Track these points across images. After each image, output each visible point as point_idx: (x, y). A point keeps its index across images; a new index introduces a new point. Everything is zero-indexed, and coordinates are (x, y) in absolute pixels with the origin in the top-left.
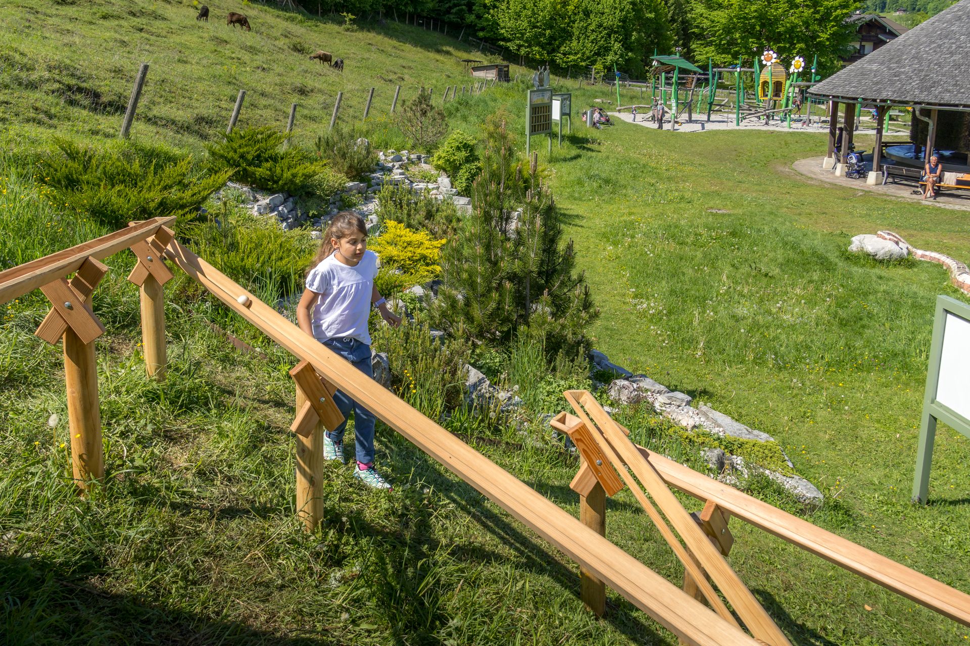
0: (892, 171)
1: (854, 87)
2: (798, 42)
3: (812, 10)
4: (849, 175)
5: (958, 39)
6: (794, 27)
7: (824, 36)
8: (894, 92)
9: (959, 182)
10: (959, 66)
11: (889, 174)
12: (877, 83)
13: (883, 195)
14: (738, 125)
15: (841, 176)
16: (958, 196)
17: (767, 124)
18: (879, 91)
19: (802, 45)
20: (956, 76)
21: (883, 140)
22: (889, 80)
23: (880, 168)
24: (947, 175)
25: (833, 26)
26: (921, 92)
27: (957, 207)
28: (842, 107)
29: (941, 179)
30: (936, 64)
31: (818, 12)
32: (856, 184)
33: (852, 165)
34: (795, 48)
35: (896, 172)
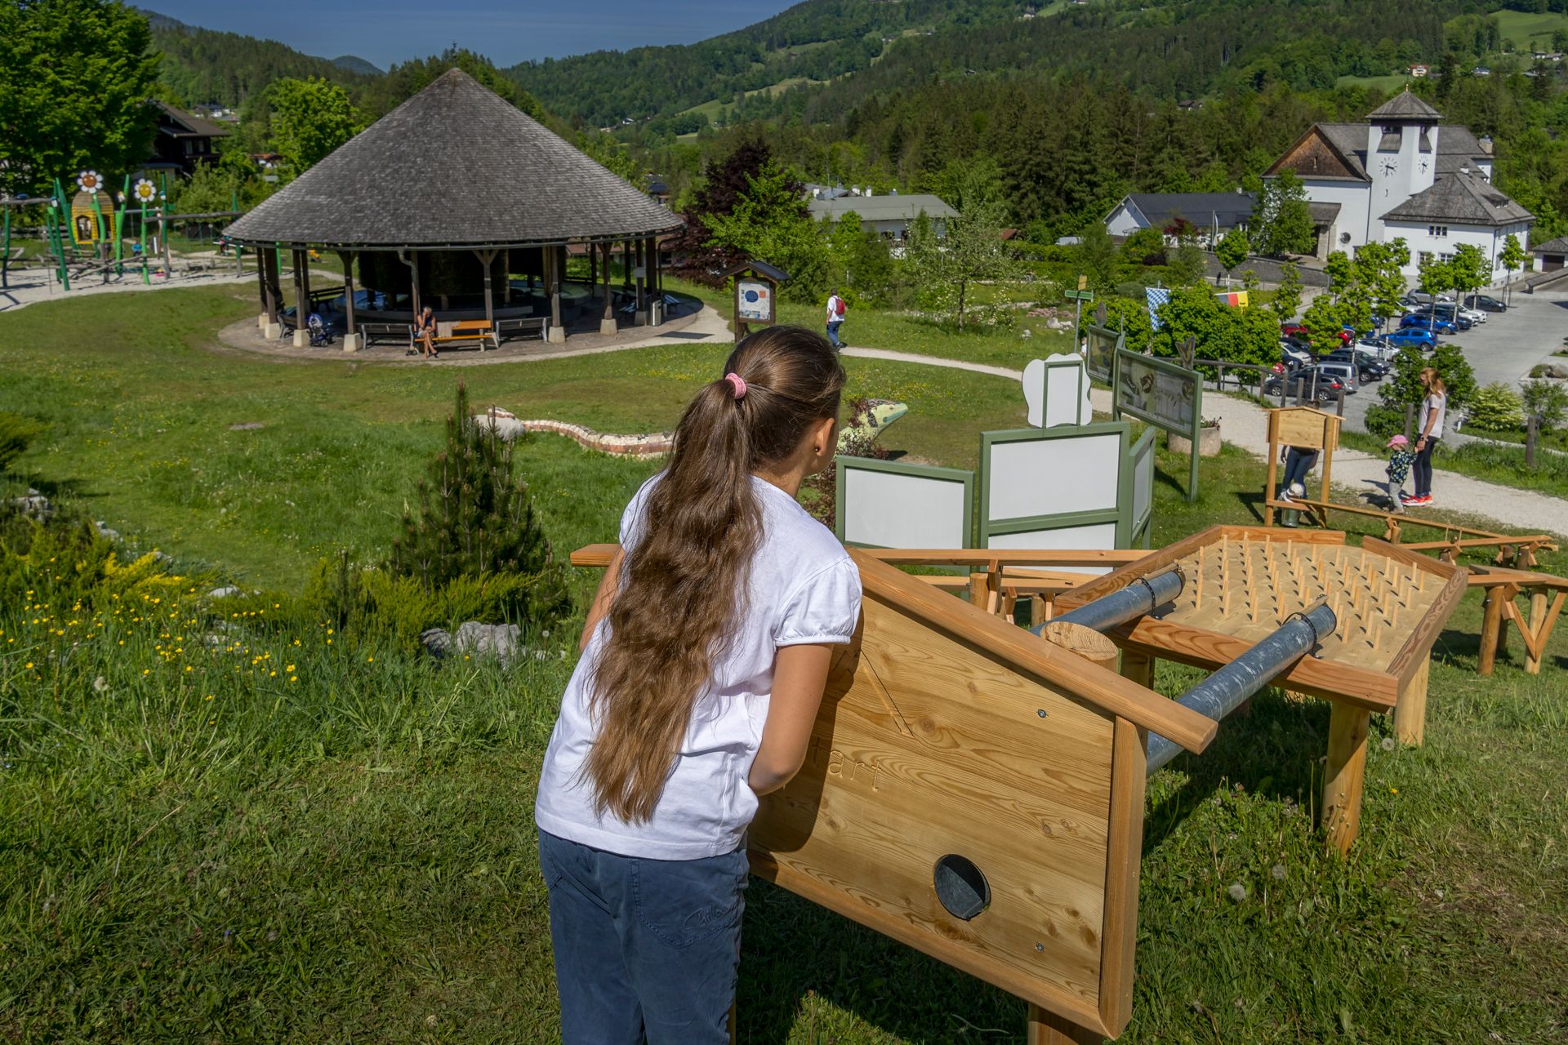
0: (372, 330)
1: (308, 228)
2: (78, 147)
3: (92, 98)
4: (314, 343)
5: (415, 162)
6: (68, 123)
7: (114, 137)
8: (366, 232)
9: (456, 333)
10: (429, 196)
11: (368, 335)
12: (338, 222)
13: (377, 362)
14: (67, 288)
15: (304, 345)
16: (455, 349)
17: (106, 281)
18: (345, 232)
19: (84, 152)
20: (430, 208)
21: (312, 288)
22: (352, 218)
23: (357, 329)
24: (441, 326)
25: (127, 122)
26: (399, 230)
27: (469, 362)
28: (284, 256)
29: (435, 333)
30: (401, 195)
31: (99, 101)
32: (330, 353)
33: (317, 330)
34: (73, 157)
35: (379, 331)
